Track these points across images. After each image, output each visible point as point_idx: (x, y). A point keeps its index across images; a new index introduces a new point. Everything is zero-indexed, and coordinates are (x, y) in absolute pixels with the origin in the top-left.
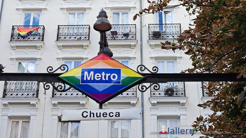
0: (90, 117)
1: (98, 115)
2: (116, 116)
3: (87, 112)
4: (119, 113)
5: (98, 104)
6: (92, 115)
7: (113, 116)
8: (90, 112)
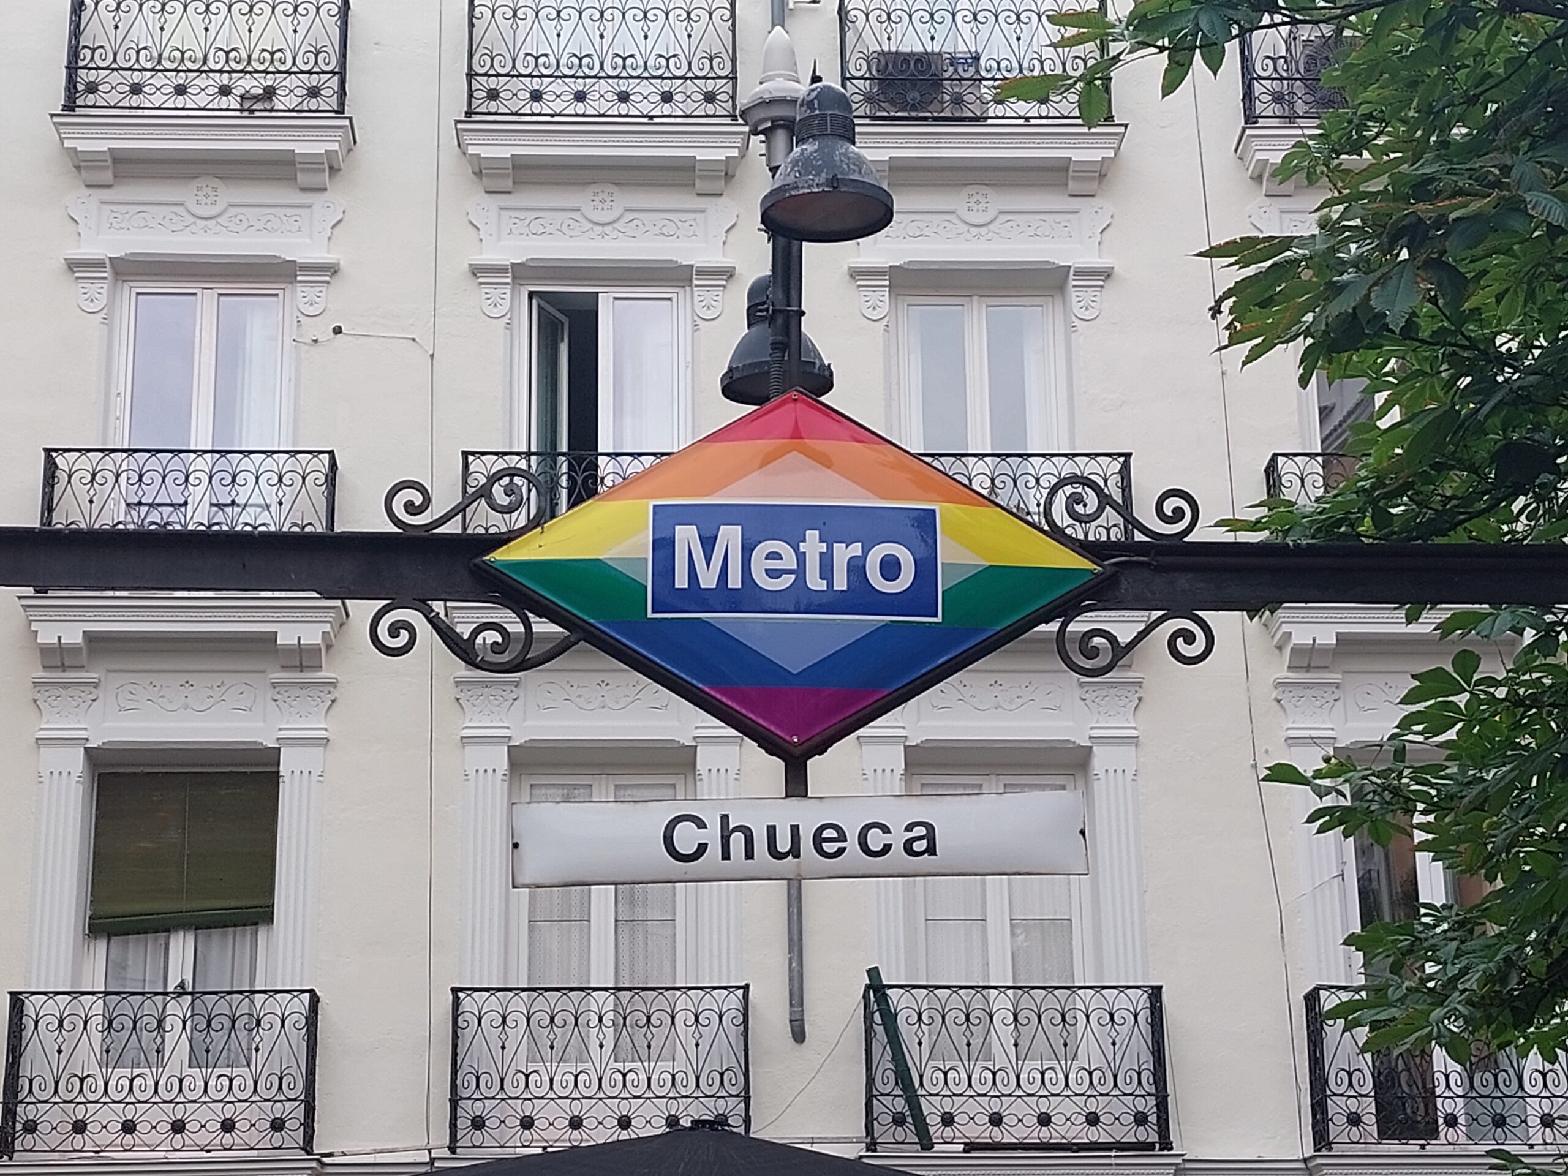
0: (726, 855)
1: (784, 844)
2: (908, 849)
3: (701, 824)
4: (930, 827)
5: (777, 765)
6: (737, 841)
7: (887, 848)
8: (725, 818)
